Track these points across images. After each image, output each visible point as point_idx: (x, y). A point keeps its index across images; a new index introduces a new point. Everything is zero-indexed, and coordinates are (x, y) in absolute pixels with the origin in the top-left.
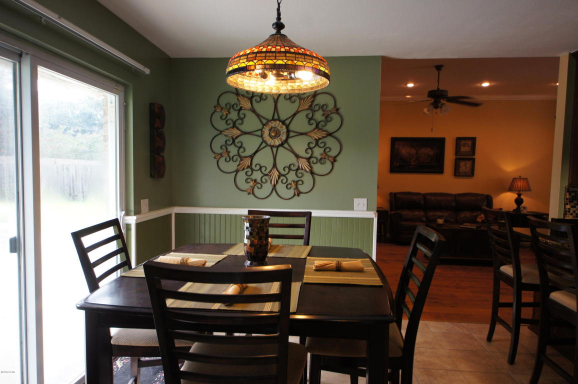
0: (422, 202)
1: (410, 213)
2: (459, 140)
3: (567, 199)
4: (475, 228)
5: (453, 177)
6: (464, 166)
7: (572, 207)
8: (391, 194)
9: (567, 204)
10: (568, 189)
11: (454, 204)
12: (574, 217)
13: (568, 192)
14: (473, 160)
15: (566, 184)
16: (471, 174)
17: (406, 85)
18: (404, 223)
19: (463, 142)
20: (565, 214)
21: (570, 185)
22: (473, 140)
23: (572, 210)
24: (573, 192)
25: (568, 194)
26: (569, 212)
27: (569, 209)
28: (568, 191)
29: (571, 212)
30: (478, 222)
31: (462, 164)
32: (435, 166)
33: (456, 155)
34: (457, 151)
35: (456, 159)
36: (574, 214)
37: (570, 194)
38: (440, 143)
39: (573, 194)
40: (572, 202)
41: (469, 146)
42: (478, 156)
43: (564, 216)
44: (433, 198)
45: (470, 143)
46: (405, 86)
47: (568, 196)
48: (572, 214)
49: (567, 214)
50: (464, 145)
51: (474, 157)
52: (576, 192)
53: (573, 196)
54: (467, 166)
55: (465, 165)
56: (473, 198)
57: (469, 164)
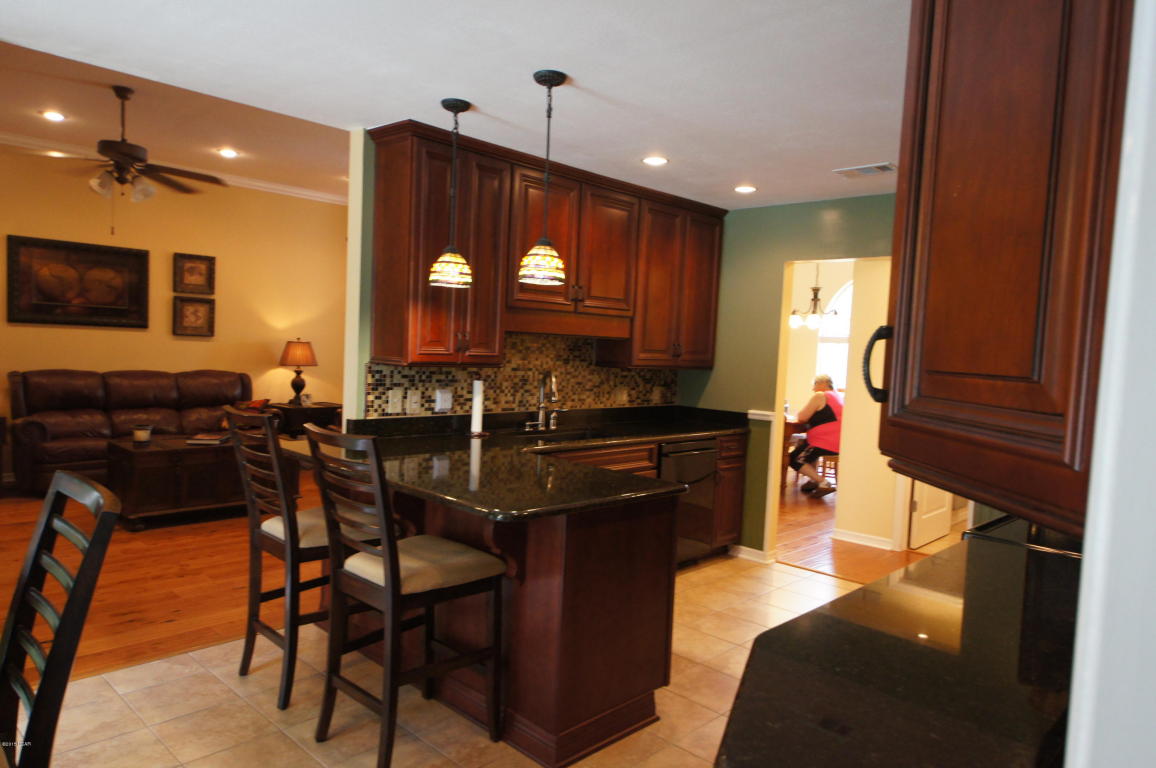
0: (100, 393)
1: (69, 418)
2: (179, 259)
3: (369, 385)
4: (217, 442)
5: (171, 337)
6: (194, 316)
7: (377, 398)
8: (13, 375)
9: (369, 394)
10: (370, 368)
11: (174, 395)
12: (380, 415)
13: (370, 372)
14: (211, 303)
15: (367, 359)
16: (208, 330)
17: (41, 112)
18: (49, 445)
19: (188, 265)
20: (367, 411)
21: (374, 361)
22: (210, 261)
23: (377, 402)
24: (378, 372)
25: (370, 376)
26: (372, 406)
27: (372, 401)
28: (370, 370)
29: (376, 407)
30: (225, 430)
31: (189, 310)
32: (130, 311)
33: (175, 290)
34: (177, 282)
35: (176, 298)
36: (380, 411)
37: (373, 376)
38: (137, 261)
39: (377, 376)
40: (377, 389)
41: (201, 274)
42: (219, 296)
43: (366, 416)
44: (125, 382)
45: (203, 267)
46: (39, 115)
47: (370, 381)
48: (376, 411)
49: (368, 411)
50: (192, 271)
51: (212, 297)
52: (381, 372)
53: (377, 380)
54: (200, 314)
55: (195, 313)
56: (215, 381)
57: (202, 310)
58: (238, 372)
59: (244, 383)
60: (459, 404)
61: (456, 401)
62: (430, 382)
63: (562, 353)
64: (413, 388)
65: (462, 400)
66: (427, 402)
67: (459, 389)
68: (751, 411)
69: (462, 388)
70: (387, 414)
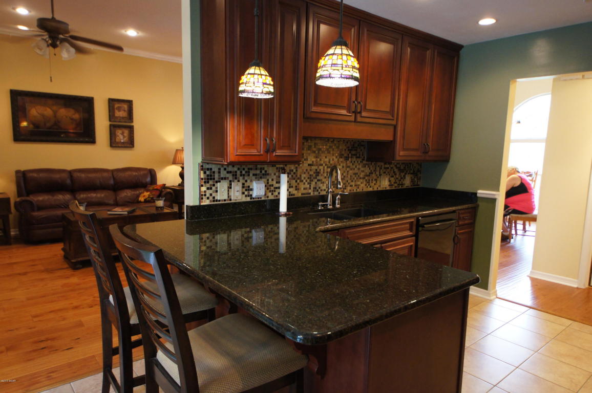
0: (68, 181)
1: (50, 197)
2: (112, 102)
3: (202, 179)
5: (109, 148)
7: (208, 189)
8: (17, 172)
9: (202, 186)
10: (202, 166)
11: (112, 182)
12: (211, 201)
13: (202, 170)
14: (131, 129)
15: (199, 160)
16: (130, 144)
17: (14, 9)
18: (36, 214)
19: (117, 105)
20: (201, 199)
21: (204, 161)
22: (130, 103)
23: (208, 192)
24: (208, 169)
25: (202, 172)
26: (205, 195)
27: (205, 192)
28: (202, 168)
29: (208, 195)
30: (140, 202)
31: (119, 132)
32: (86, 135)
33: (110, 121)
34: (111, 116)
35: (110, 125)
36: (211, 198)
37: (205, 173)
38: (86, 104)
39: (208, 173)
40: (208, 182)
41: (125, 111)
42: (137, 123)
43: (200, 202)
44: (83, 175)
45: (125, 106)
46: (12, 10)
47: (202, 176)
48: (208, 198)
49: (202, 199)
50: (119, 109)
51: (132, 124)
52: (211, 169)
53: (208, 175)
54: (125, 135)
55: (123, 134)
56: (134, 174)
58: (149, 168)
59: (152, 174)
60: (270, 191)
61: (268, 189)
62: (249, 175)
63: (343, 153)
64: (236, 181)
65: (272, 188)
66: (246, 190)
67: (270, 180)
68: (479, 191)
69: (273, 180)
70: (217, 201)
